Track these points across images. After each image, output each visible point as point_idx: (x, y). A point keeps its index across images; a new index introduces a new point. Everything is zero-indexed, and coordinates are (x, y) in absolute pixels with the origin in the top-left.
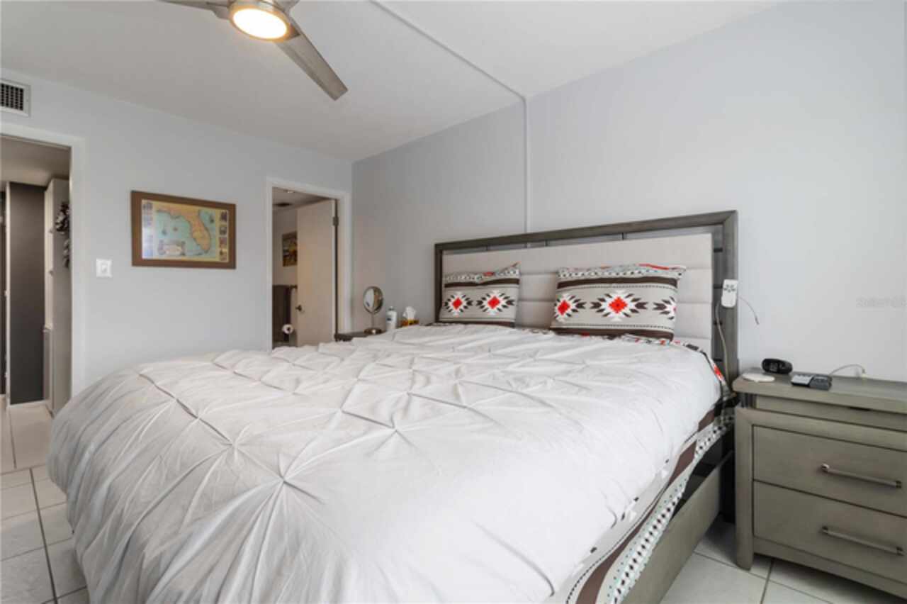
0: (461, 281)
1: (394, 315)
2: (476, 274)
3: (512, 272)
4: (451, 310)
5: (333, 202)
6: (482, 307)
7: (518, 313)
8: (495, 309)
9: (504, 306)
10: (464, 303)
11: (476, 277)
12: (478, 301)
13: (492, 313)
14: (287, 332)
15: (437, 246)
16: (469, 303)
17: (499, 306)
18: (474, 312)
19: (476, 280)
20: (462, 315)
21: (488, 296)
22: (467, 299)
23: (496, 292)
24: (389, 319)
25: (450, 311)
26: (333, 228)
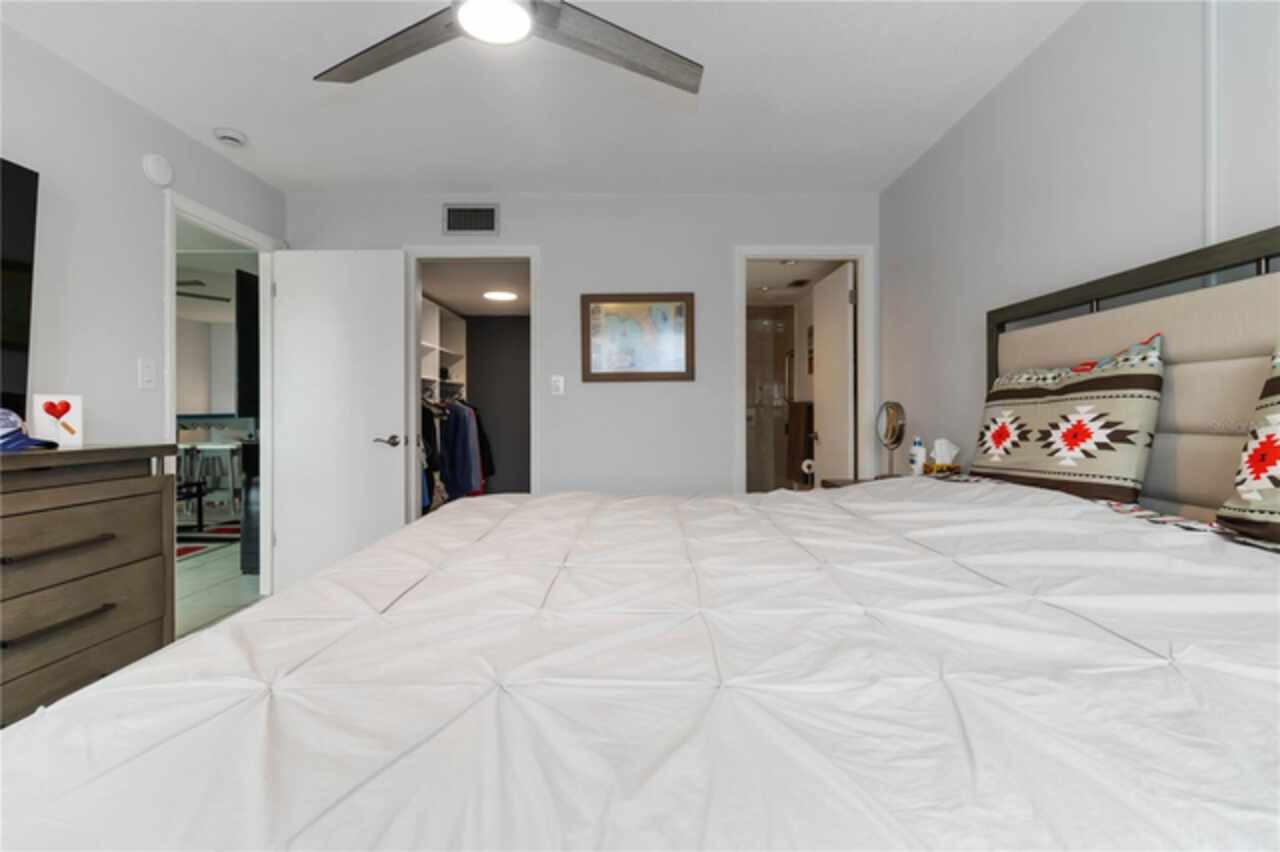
0: (1019, 387)
1: (920, 454)
2: (1050, 369)
3: (1136, 359)
4: (989, 449)
5: (850, 266)
6: (1049, 445)
7: (1149, 466)
8: (1077, 452)
9: (1101, 446)
10: (1014, 436)
11: (1050, 376)
12: (1041, 432)
13: (1068, 460)
14: (806, 470)
15: (991, 315)
16: (1023, 436)
17: (1089, 445)
18: (1031, 457)
19: (1050, 384)
20: (1011, 461)
21: (1065, 418)
22: (1020, 427)
23: (1083, 411)
24: (912, 462)
25: (986, 451)
26: (850, 308)
